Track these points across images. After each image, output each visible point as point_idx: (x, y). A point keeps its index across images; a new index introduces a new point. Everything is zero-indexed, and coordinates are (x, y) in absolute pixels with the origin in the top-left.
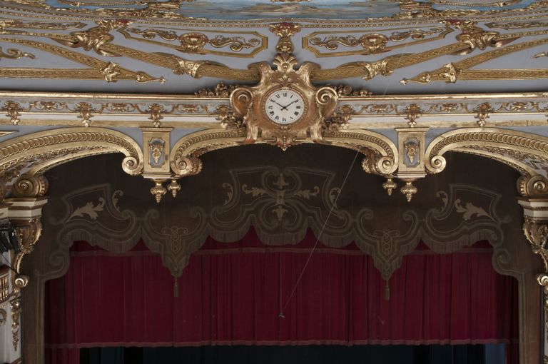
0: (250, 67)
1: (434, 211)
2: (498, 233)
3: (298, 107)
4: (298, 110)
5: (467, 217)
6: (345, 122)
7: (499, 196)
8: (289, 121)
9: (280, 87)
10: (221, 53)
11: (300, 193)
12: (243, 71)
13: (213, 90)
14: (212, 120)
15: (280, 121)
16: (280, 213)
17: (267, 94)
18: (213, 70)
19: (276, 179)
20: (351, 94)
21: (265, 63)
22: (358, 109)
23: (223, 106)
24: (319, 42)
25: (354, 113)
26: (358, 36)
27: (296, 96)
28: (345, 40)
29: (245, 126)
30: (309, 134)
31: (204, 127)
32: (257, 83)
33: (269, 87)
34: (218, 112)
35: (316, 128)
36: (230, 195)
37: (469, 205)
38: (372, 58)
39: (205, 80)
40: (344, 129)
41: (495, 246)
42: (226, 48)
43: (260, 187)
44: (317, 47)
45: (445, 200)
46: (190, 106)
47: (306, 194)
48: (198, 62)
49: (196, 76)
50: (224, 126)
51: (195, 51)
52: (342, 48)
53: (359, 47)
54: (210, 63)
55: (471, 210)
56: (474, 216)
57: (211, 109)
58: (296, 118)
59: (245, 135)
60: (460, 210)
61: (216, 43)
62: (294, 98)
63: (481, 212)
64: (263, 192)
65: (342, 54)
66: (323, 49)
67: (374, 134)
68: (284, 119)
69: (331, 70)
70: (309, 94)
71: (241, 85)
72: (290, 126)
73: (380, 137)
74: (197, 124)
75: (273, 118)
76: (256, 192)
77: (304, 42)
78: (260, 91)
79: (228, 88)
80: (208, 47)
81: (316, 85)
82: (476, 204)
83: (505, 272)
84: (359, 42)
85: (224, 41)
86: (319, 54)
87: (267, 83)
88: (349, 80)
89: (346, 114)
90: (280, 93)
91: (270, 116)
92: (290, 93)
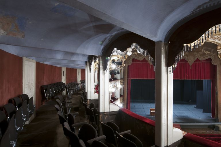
1: (200, 53)
5: (207, 54)
7: (213, 50)
41: (212, 59)
45: (202, 51)
55: (207, 52)
56: (208, 54)
60: (205, 52)
63: (209, 53)
82: (208, 51)
83: (214, 64)
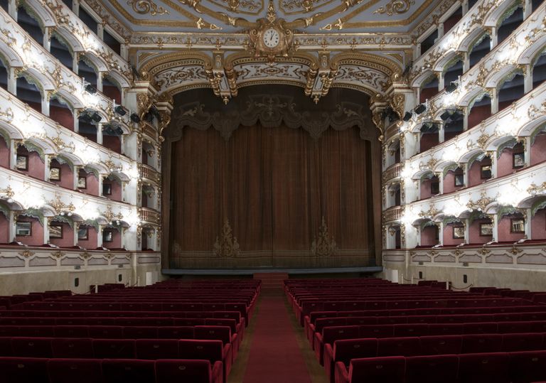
1: (335, 112)
2: (362, 122)
3: (277, 38)
4: (277, 40)
7: (362, 107)
8: (273, 46)
10: (245, 13)
11: (279, 105)
12: (254, 23)
14: (241, 47)
15: (269, 46)
16: (270, 114)
18: (242, 22)
19: (269, 99)
20: (299, 32)
22: (302, 42)
25: (300, 44)
34: (244, 43)
36: (249, 106)
37: (350, 111)
39: (239, 28)
41: (361, 127)
42: (247, 9)
43: (262, 103)
44: (284, 8)
45: (340, 108)
46: (233, 40)
47: (281, 106)
48: (235, 18)
49: (235, 26)
50: (246, 49)
51: (235, 11)
52: (295, 9)
53: (301, 9)
54: (240, 19)
55: (350, 113)
56: (352, 115)
57: (241, 42)
58: (276, 44)
59: (255, 53)
60: (346, 112)
61: (243, 5)
63: (355, 114)
64: (263, 105)
66: (287, 10)
68: (271, 45)
72: (273, 49)
74: (235, 49)
76: (260, 105)
77: (279, 5)
80: (240, 8)
83: (365, 138)
88: (299, 28)
89: (297, 44)
90: (270, 30)
91: (265, 43)
92: (274, 31)
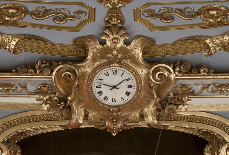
0: (75, 41)
3: (130, 87)
4: (129, 90)
6: (183, 104)
8: (119, 102)
9: (109, 63)
10: (42, 26)
12: (68, 46)
13: (33, 67)
14: (32, 100)
15: (109, 102)
17: (95, 72)
18: (34, 44)
20: (190, 72)
21: (92, 37)
22: (198, 89)
23: (44, 85)
24: (152, 14)
25: (193, 93)
26: (196, 8)
27: (128, 74)
28: (182, 12)
29: (70, 107)
30: (142, 116)
31: (24, 109)
32: (83, 59)
33: (97, 64)
34: (39, 92)
35: (150, 110)
38: (212, 31)
39: (24, 56)
40: (182, 111)
42: (48, 21)
44: (150, 20)
46: (8, 85)
48: (17, 36)
49: (15, 52)
50: (45, 107)
51: (14, 24)
52: (179, 20)
53: (198, 20)
54: (30, 37)
57: (31, 88)
58: (127, 99)
59: (69, 118)
61: (37, 14)
62: (126, 76)
65: (179, 27)
66: (157, 22)
67: (216, 117)
68: (114, 100)
69: (166, 45)
70: (142, 72)
71: (65, 61)
72: (120, 108)
73: (223, 120)
74: (15, 105)
75: (101, 98)
77: (136, 14)
78: (87, 68)
79: (50, 64)
80: (28, 19)
81: (150, 61)
84: (198, 14)
85: (46, 12)
86: (153, 28)
87: (94, 60)
88: (187, 57)
89: (184, 94)
90: (110, 70)
91: (98, 96)
92: (120, 70)
